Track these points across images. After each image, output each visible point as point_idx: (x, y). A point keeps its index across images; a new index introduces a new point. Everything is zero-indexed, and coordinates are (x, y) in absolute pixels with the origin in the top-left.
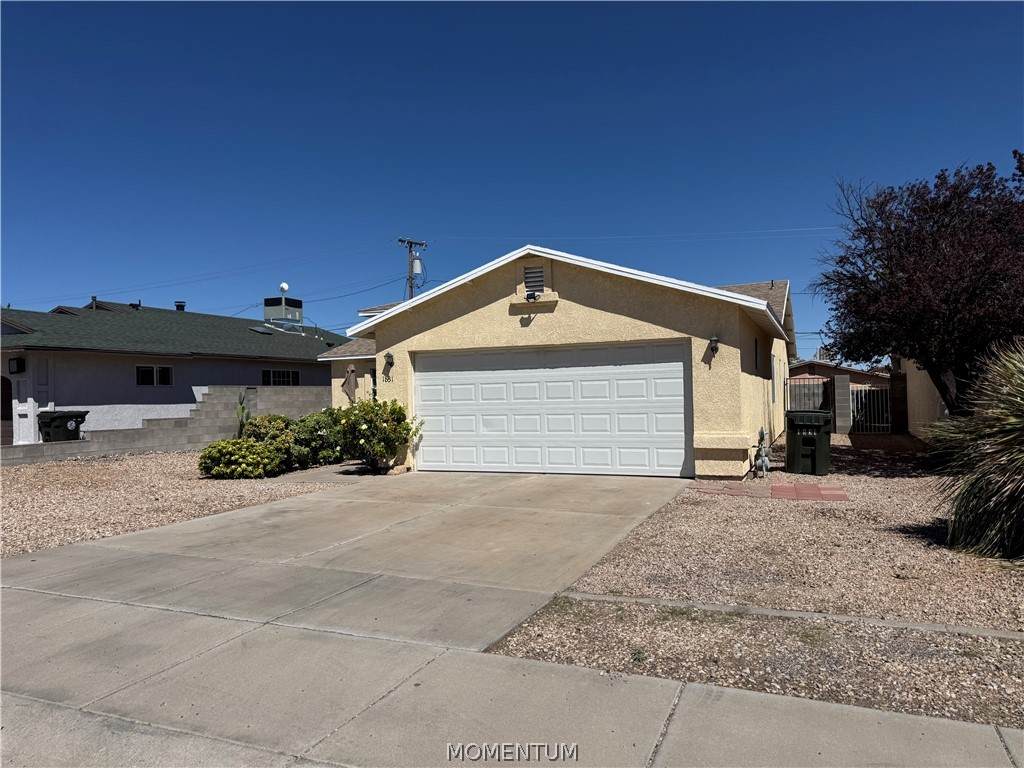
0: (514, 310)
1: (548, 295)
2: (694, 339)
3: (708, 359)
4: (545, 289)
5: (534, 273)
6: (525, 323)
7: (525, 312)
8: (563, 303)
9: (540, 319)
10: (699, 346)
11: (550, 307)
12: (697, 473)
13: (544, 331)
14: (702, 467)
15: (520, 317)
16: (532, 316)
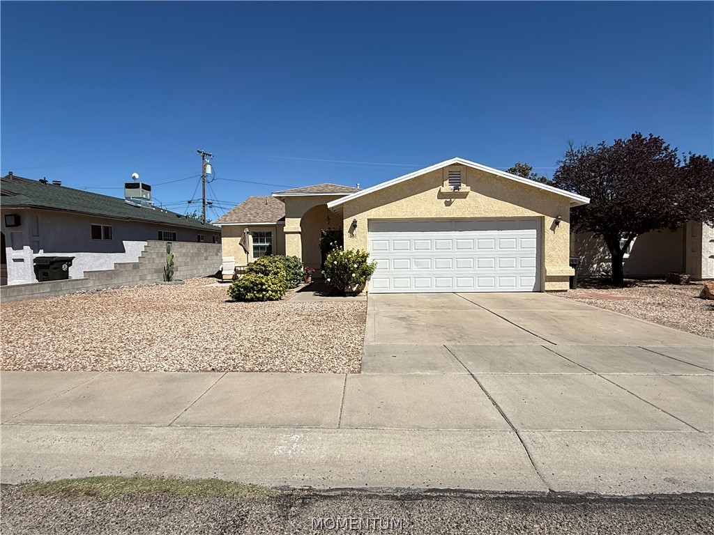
0: (441, 195)
1: (464, 188)
2: (546, 217)
3: (553, 228)
4: (462, 184)
5: (456, 175)
6: (448, 204)
7: (447, 198)
8: (472, 193)
9: (457, 202)
10: (549, 221)
11: (464, 195)
12: (546, 289)
13: (459, 209)
14: (548, 286)
15: (445, 200)
16: (453, 200)
